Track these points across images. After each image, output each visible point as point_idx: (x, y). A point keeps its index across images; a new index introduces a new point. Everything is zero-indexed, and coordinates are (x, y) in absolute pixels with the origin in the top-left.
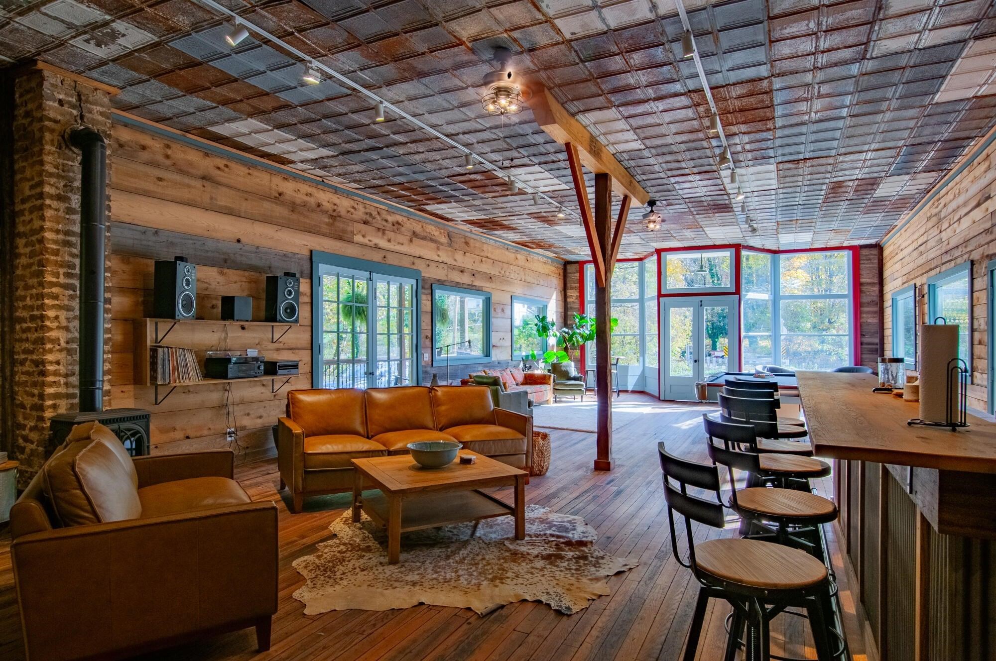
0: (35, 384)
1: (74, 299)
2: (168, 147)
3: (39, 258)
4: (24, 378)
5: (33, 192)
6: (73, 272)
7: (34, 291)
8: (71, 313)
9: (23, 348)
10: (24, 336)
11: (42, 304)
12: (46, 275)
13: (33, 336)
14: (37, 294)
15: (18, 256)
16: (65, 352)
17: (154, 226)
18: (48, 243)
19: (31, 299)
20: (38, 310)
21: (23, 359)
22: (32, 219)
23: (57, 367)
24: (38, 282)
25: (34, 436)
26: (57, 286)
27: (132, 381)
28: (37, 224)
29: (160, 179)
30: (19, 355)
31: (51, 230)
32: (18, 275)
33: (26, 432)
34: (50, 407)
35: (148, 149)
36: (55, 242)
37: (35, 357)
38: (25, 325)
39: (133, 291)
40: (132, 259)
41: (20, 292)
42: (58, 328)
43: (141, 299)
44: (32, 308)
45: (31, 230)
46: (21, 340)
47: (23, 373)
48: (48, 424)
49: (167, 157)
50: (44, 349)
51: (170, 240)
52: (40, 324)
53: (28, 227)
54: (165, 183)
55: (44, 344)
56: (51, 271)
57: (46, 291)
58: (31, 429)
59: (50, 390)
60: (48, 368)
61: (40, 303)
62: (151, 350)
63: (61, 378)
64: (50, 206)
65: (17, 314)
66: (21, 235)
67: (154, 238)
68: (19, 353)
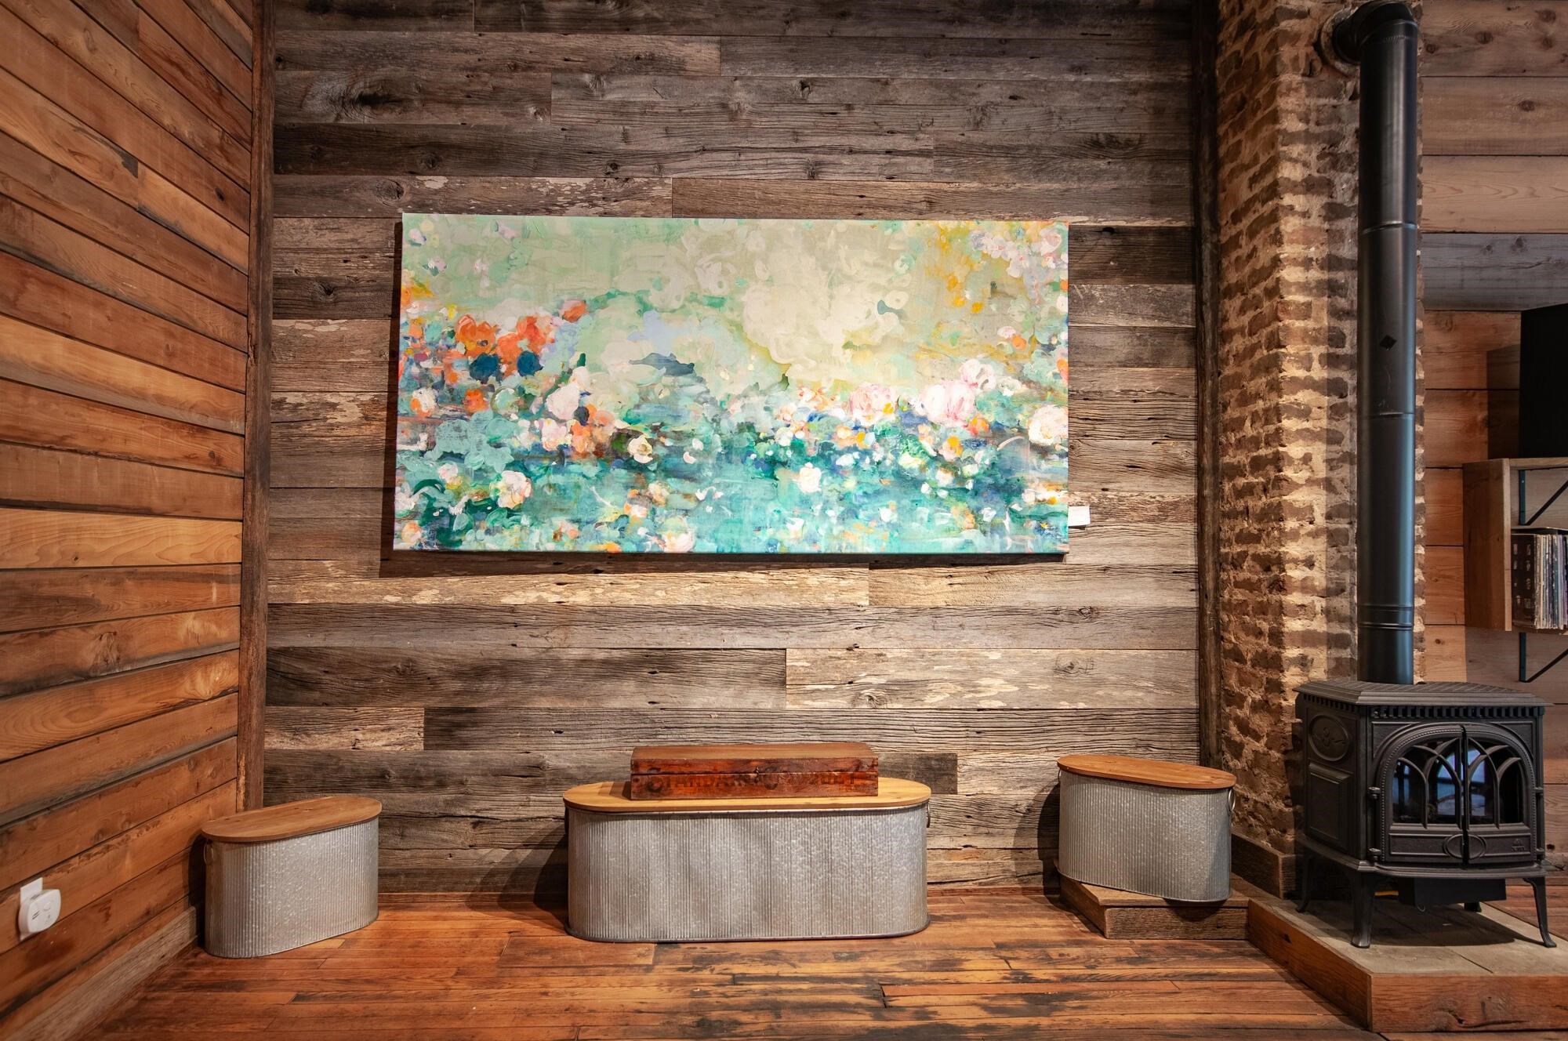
0: (1262, 610)
1: (1342, 415)
2: (1549, 16)
3: (1269, 329)
4: (1239, 595)
5: (1257, 190)
6: (1340, 351)
7: (1260, 404)
8: (1336, 448)
9: (1237, 530)
10: (1240, 505)
11: (1278, 430)
12: (1285, 365)
13: (1258, 503)
14: (1266, 411)
15: (1226, 337)
16: (1323, 539)
17: (1511, 229)
18: (1289, 293)
19: (1253, 422)
20: (1268, 444)
21: (1238, 553)
22: (1255, 249)
23: (1307, 572)
24: (1268, 384)
25: (1261, 722)
26: (1307, 387)
27: (1462, 620)
28: (1264, 258)
29: (1527, 106)
30: (1230, 545)
31: (1295, 262)
32: (1227, 377)
33: (1244, 712)
34: (1293, 661)
35: (1497, 38)
36: (1304, 287)
37: (1262, 549)
38: (1241, 482)
39: (1462, 395)
40: (1458, 318)
41: (1232, 413)
42: (1310, 482)
43: (1481, 415)
44: (1255, 442)
45: (1254, 272)
46: (1233, 515)
47: (1237, 585)
48: (1292, 702)
49: (1547, 43)
50: (1280, 530)
51: (1556, 256)
52: (1272, 474)
53: (1247, 270)
54: (1540, 113)
55: (1281, 519)
56: (1296, 355)
57: (1285, 400)
58: (1256, 707)
59: (1293, 625)
60: (1290, 573)
61: (1271, 428)
62: (1514, 539)
63: (1315, 598)
64: (1292, 208)
65: (1227, 459)
66: (1229, 293)
67: (1513, 259)
68: (1229, 542)
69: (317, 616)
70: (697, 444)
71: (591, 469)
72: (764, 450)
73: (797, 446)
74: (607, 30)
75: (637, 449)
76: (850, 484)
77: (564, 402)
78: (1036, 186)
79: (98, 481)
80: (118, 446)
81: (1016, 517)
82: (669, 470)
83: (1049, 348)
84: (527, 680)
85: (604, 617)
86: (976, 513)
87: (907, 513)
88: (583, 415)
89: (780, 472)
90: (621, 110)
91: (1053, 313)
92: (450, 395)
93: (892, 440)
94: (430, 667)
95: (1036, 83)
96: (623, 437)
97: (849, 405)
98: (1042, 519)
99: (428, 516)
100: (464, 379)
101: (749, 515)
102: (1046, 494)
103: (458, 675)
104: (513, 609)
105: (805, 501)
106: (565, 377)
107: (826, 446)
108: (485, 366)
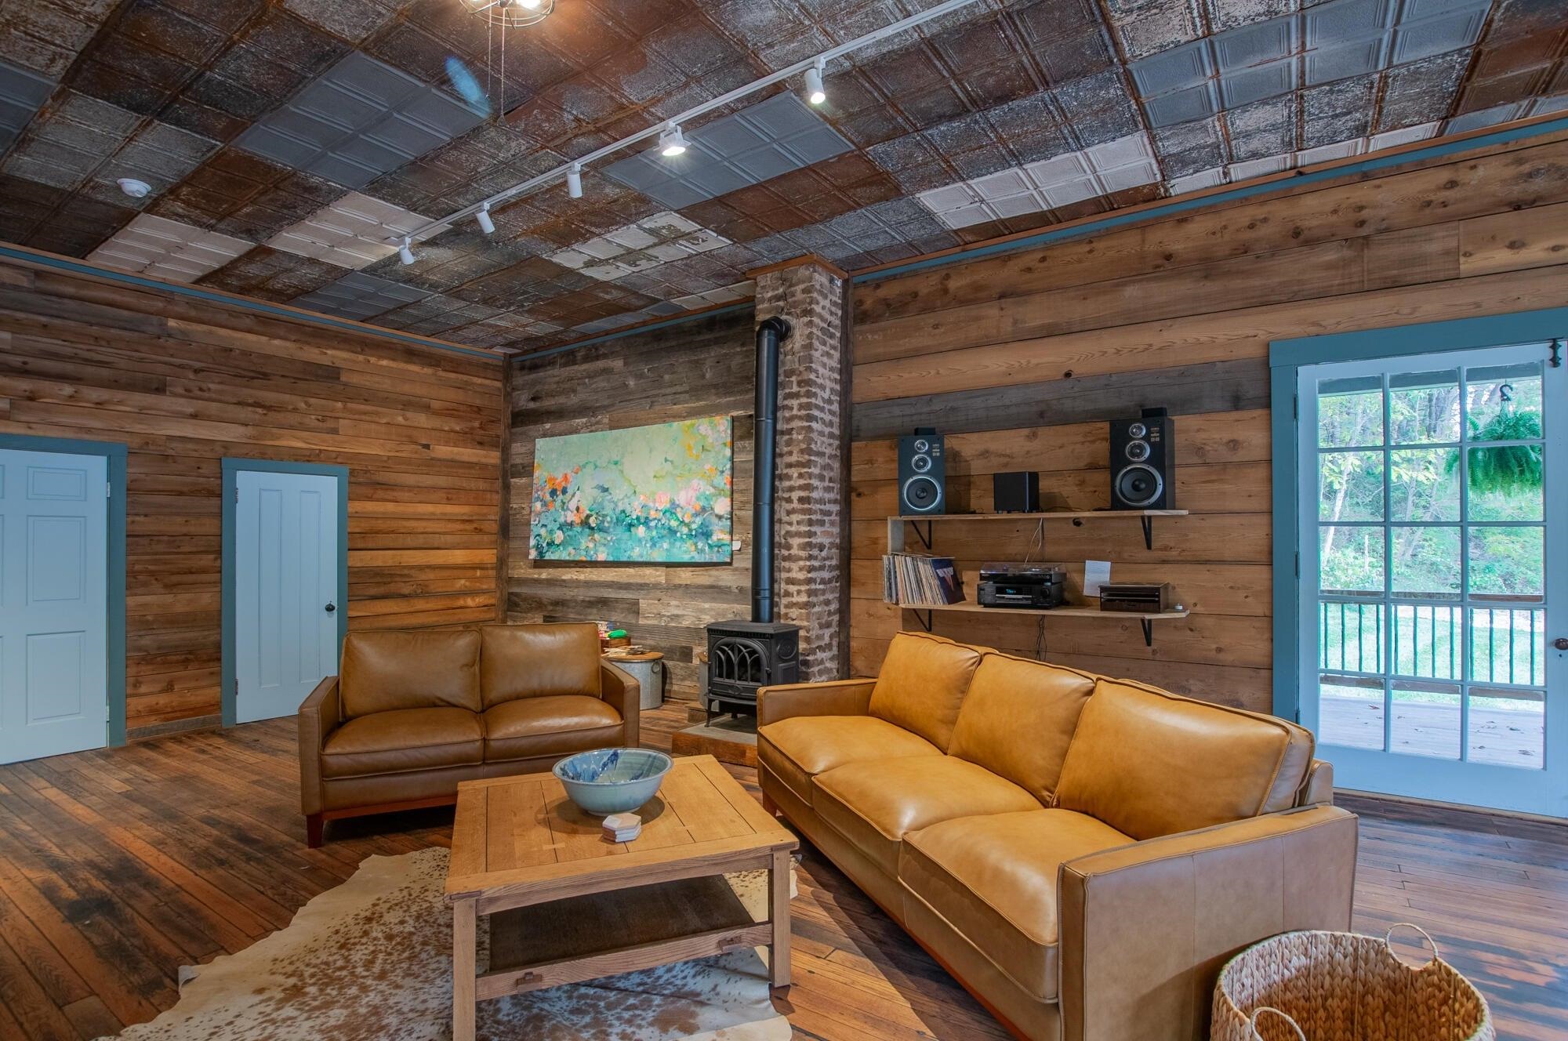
2: (948, 277)
17: (928, 393)
29: (936, 327)
49: (946, 292)
51: (949, 405)
54: (942, 329)
67: (928, 409)
69: (521, 582)
70: (609, 519)
71: (579, 529)
72: (628, 520)
73: (638, 518)
74: (592, 361)
75: (592, 522)
76: (654, 533)
77: (573, 505)
78: (724, 400)
79: (410, 541)
80: (419, 530)
81: (710, 546)
82: (601, 530)
83: (723, 472)
84: (568, 607)
85: (588, 584)
86: (696, 544)
87: (672, 544)
88: (578, 509)
89: (632, 529)
90: (596, 391)
91: (724, 456)
92: (545, 504)
93: (668, 514)
94: (545, 601)
95: (726, 355)
96: (588, 517)
97: (654, 501)
98: (719, 547)
99: (538, 547)
100: (548, 498)
101: (623, 546)
102: (721, 536)
103: (552, 604)
104: (564, 581)
105: (640, 540)
106: (573, 496)
107: (647, 518)
108: (553, 493)
